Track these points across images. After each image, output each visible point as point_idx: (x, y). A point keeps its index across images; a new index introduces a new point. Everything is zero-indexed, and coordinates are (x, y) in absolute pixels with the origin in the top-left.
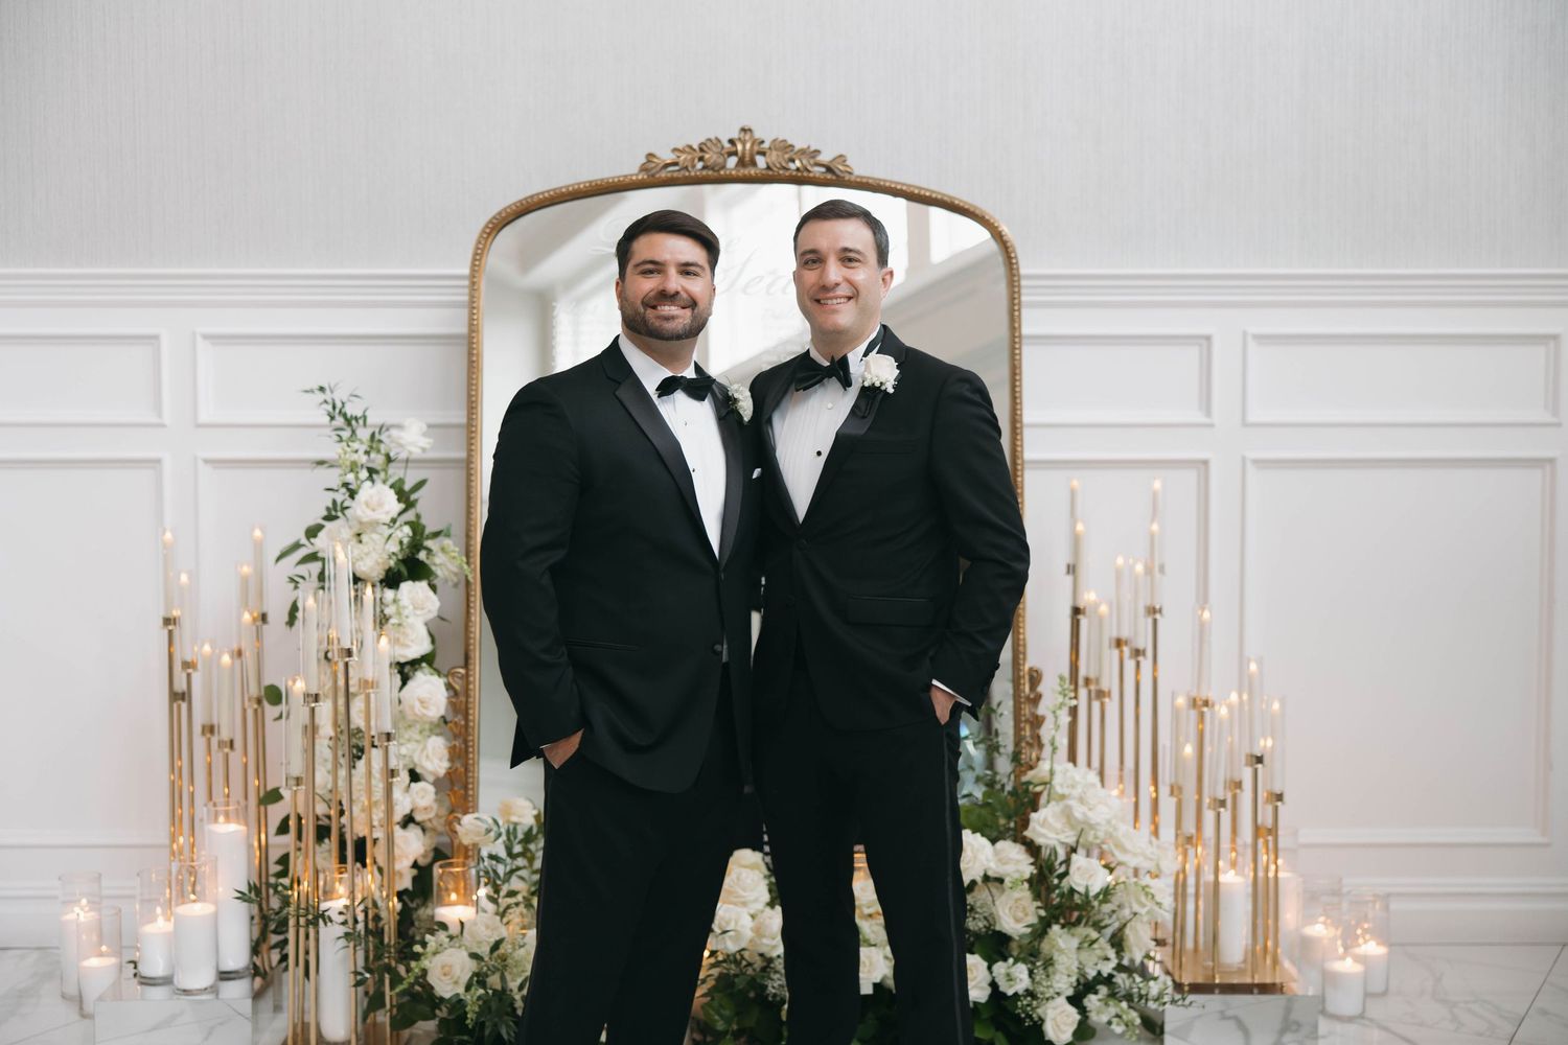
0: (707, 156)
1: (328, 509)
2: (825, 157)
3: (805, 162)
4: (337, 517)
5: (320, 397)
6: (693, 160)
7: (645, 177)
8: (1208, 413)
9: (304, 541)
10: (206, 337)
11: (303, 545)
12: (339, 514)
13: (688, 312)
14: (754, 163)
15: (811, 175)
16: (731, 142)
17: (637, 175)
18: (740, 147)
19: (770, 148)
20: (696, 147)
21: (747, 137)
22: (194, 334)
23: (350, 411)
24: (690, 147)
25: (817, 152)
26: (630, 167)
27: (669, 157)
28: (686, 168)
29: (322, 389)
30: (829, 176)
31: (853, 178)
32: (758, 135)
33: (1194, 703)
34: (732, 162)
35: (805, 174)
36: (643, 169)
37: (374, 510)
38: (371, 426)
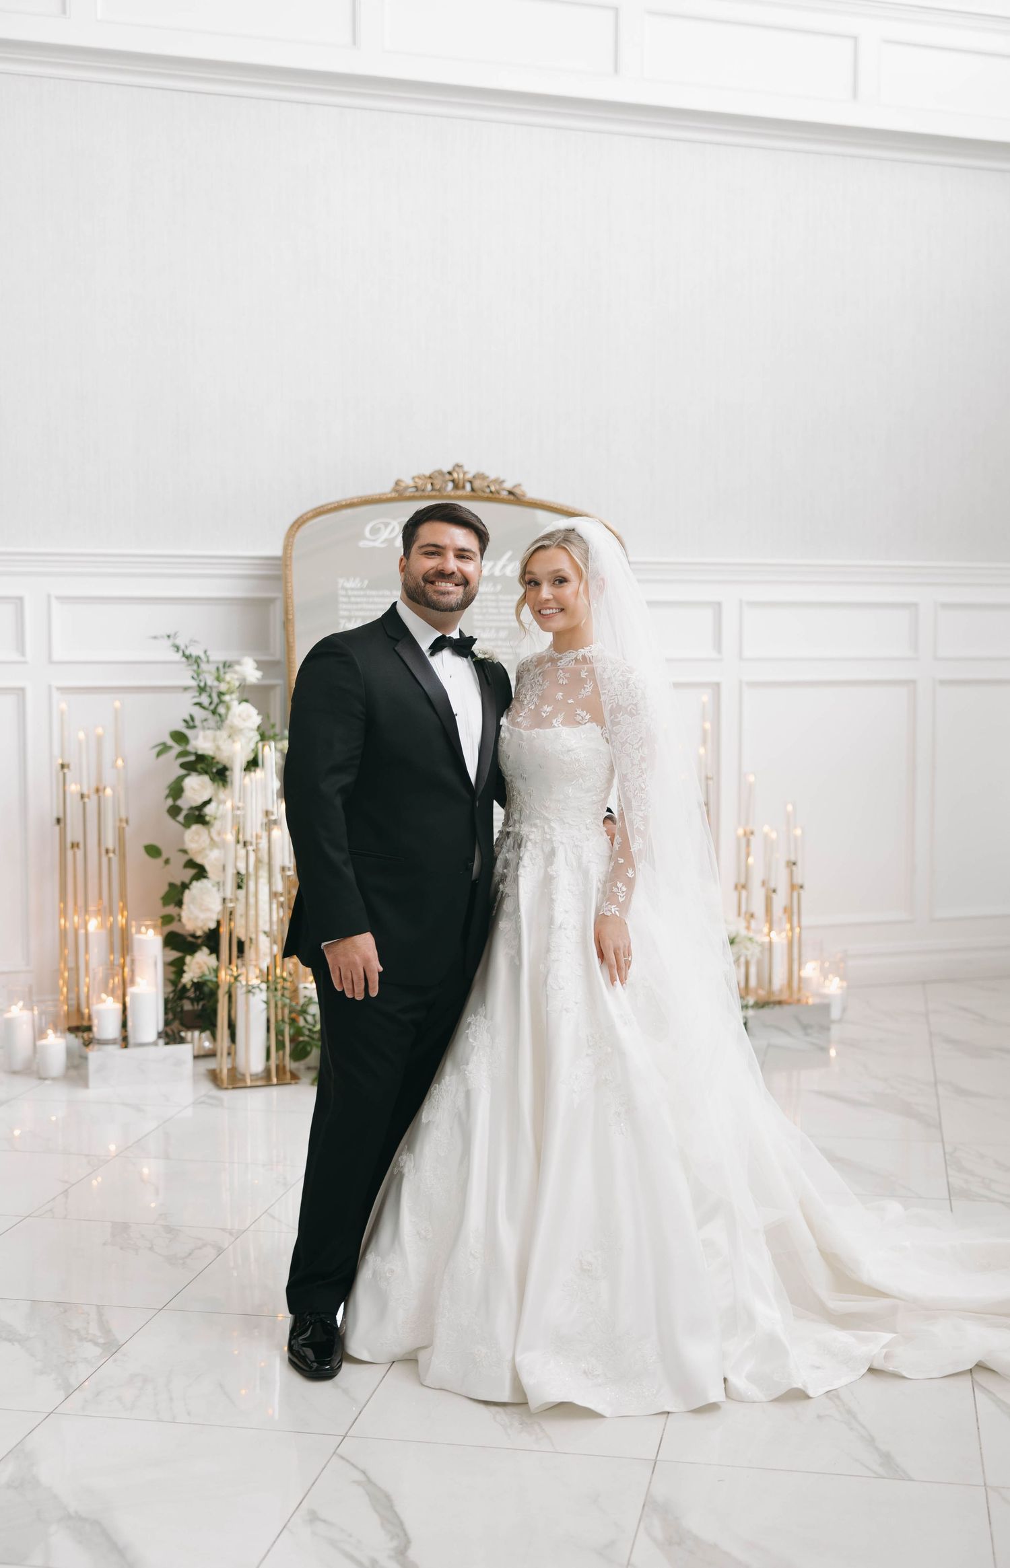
0: (435, 482)
1: (185, 721)
2: (508, 485)
3: (498, 487)
4: (194, 727)
5: (169, 643)
6: (426, 485)
7: (397, 495)
8: (719, 651)
9: (170, 742)
10: (58, 598)
11: (170, 747)
12: (197, 723)
13: (460, 589)
14: (464, 487)
15: (501, 497)
16: (450, 473)
17: (391, 492)
18: (455, 475)
19: (474, 477)
20: (427, 473)
21: (461, 470)
22: (49, 596)
23: (195, 651)
24: (424, 476)
25: (503, 482)
26: (386, 488)
27: (411, 483)
28: (423, 490)
29: (169, 636)
30: (512, 497)
31: (526, 499)
32: (466, 469)
33: (745, 834)
34: (450, 486)
35: (497, 496)
36: (395, 490)
37: (244, 720)
38: (215, 662)
